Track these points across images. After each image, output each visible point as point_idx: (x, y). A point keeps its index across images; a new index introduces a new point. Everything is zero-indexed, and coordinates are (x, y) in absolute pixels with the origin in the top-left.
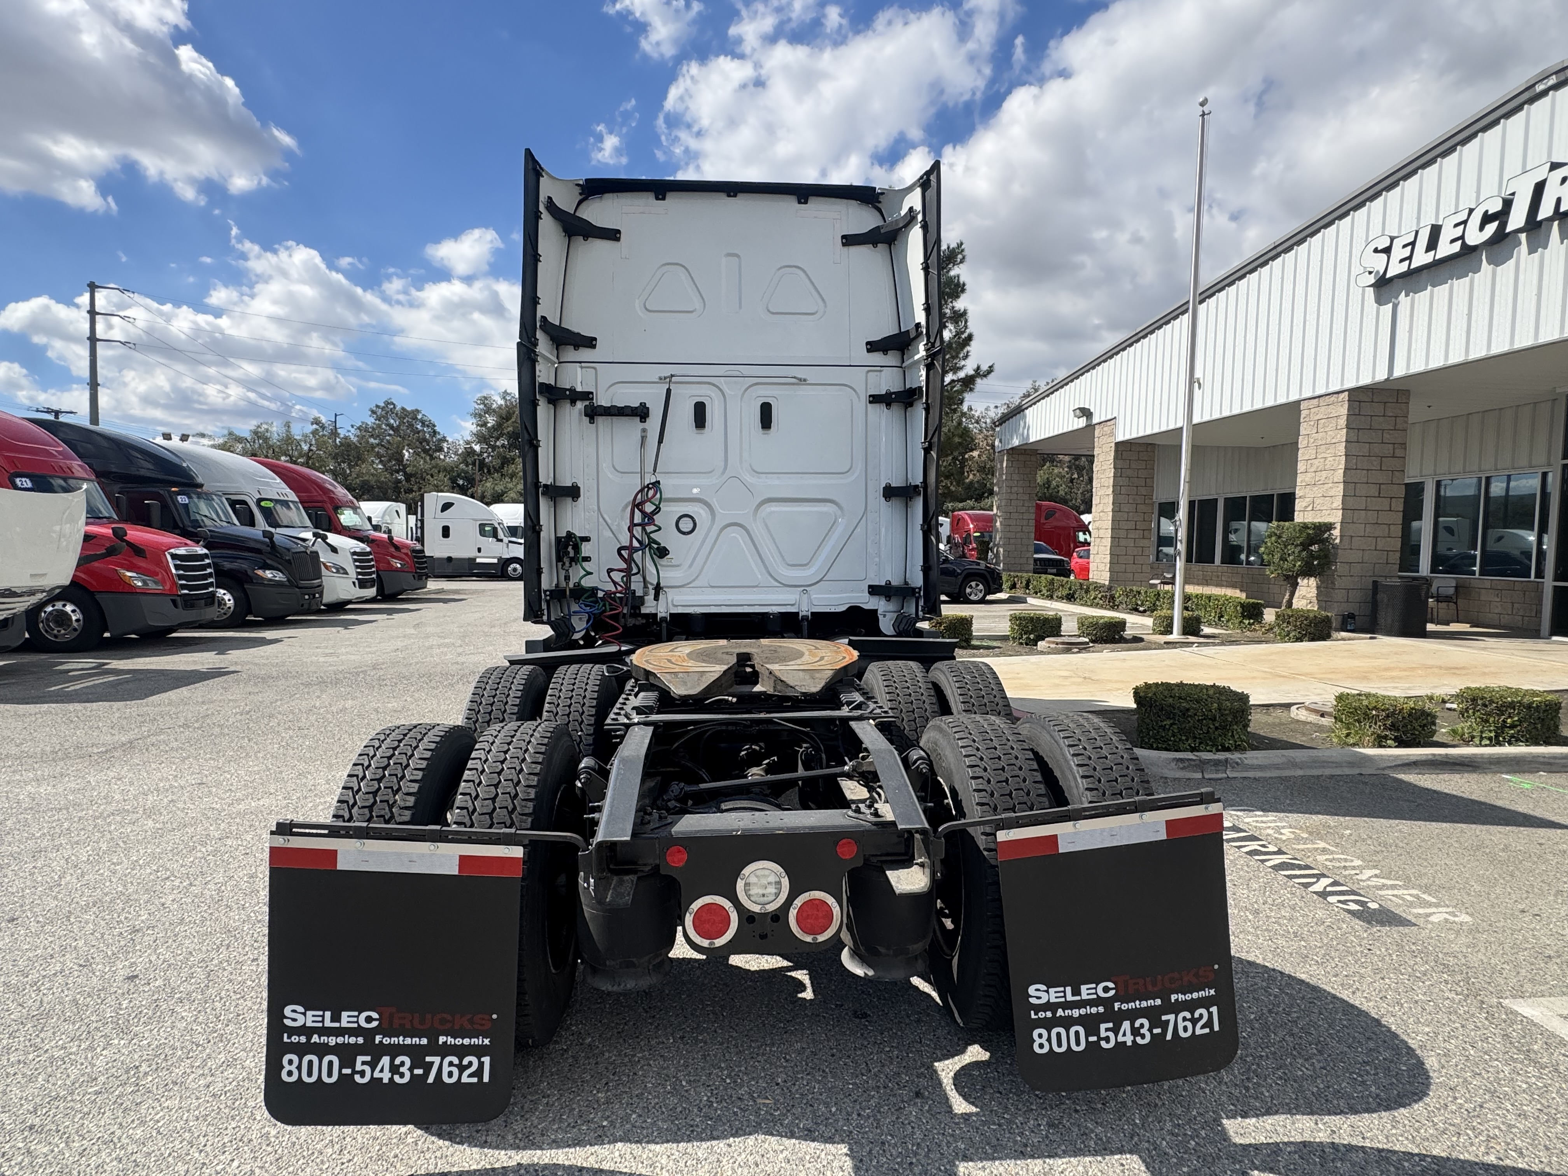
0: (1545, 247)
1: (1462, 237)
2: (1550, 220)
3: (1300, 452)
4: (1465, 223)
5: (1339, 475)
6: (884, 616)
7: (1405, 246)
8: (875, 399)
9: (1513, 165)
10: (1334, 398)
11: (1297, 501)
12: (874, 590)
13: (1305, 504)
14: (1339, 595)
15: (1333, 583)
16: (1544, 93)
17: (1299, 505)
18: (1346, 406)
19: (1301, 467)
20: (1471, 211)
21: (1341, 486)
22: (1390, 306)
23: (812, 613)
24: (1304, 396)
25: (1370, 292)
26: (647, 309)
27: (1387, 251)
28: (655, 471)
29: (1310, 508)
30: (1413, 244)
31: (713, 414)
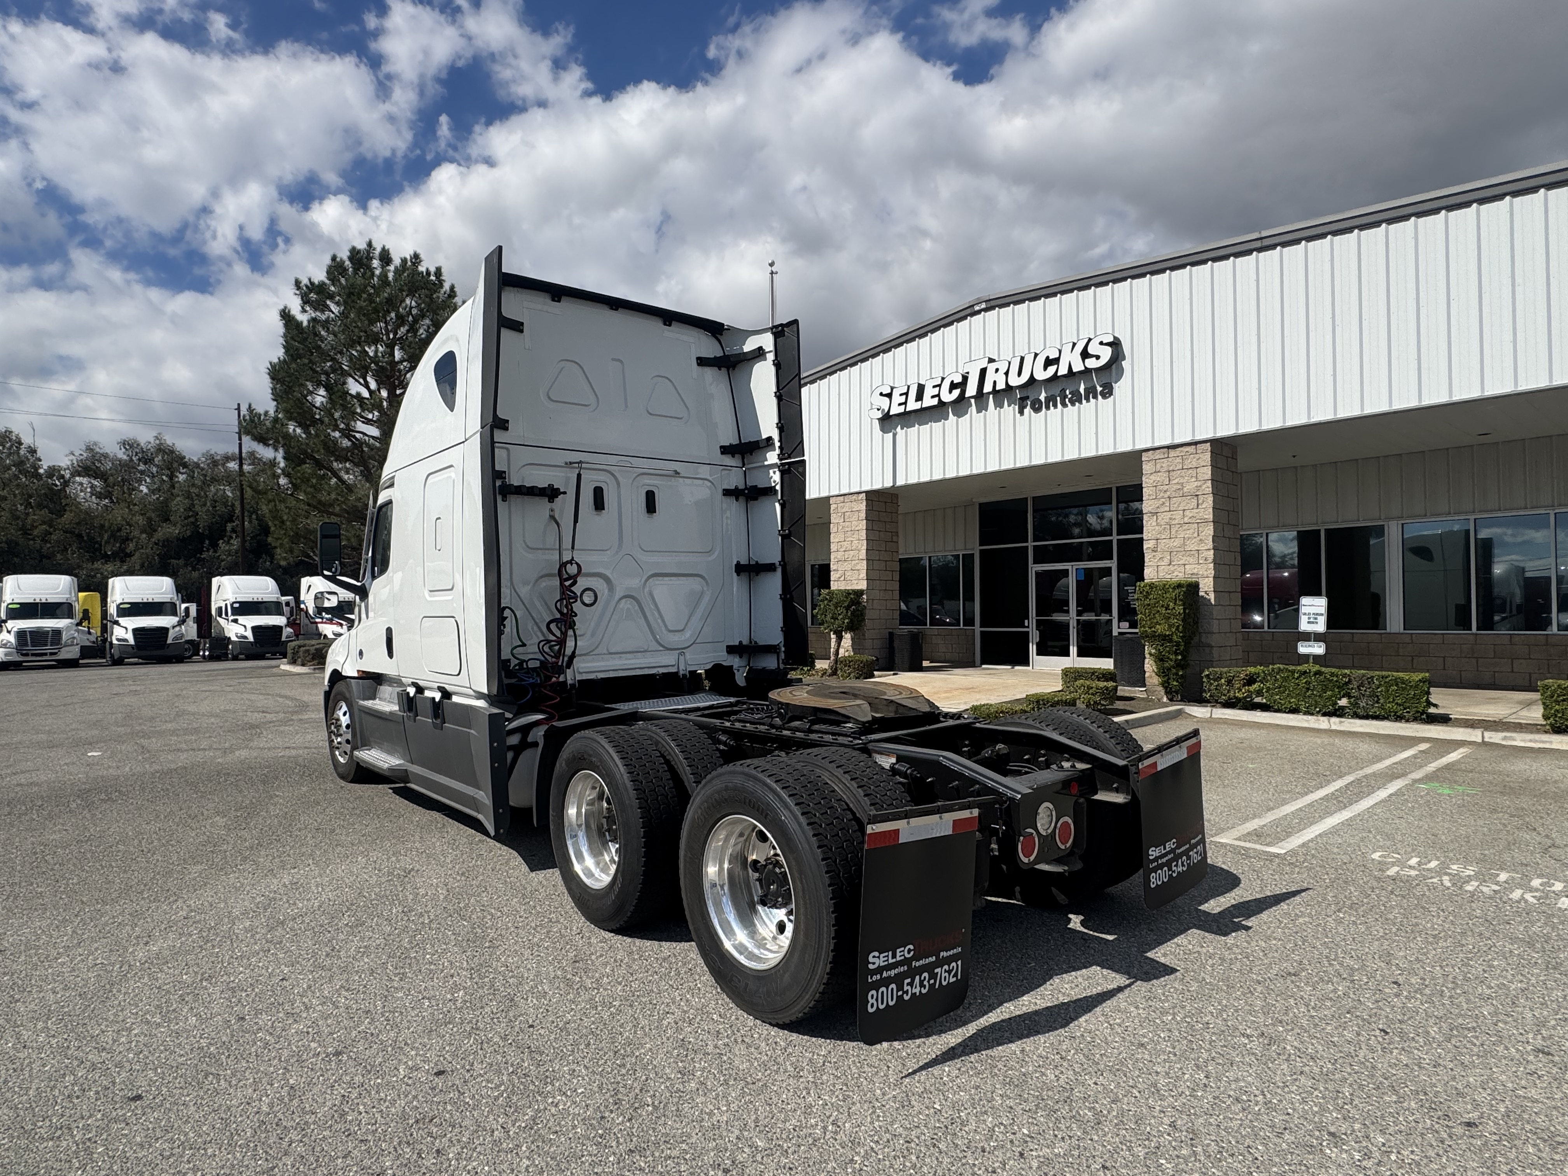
0: (986, 410)
1: (938, 395)
2: (989, 393)
3: (832, 536)
4: (939, 386)
5: (863, 554)
6: (738, 671)
7: (901, 395)
8: (727, 493)
9: (964, 356)
10: (855, 497)
11: (832, 573)
12: (731, 650)
13: (838, 576)
14: (868, 643)
15: (864, 635)
16: (979, 312)
17: (833, 576)
18: (864, 503)
19: (833, 547)
20: (943, 379)
21: (865, 562)
22: (891, 434)
23: (690, 672)
24: (832, 494)
25: (876, 424)
26: (549, 398)
27: (889, 396)
28: (573, 548)
29: (842, 578)
30: (907, 394)
31: (609, 498)
